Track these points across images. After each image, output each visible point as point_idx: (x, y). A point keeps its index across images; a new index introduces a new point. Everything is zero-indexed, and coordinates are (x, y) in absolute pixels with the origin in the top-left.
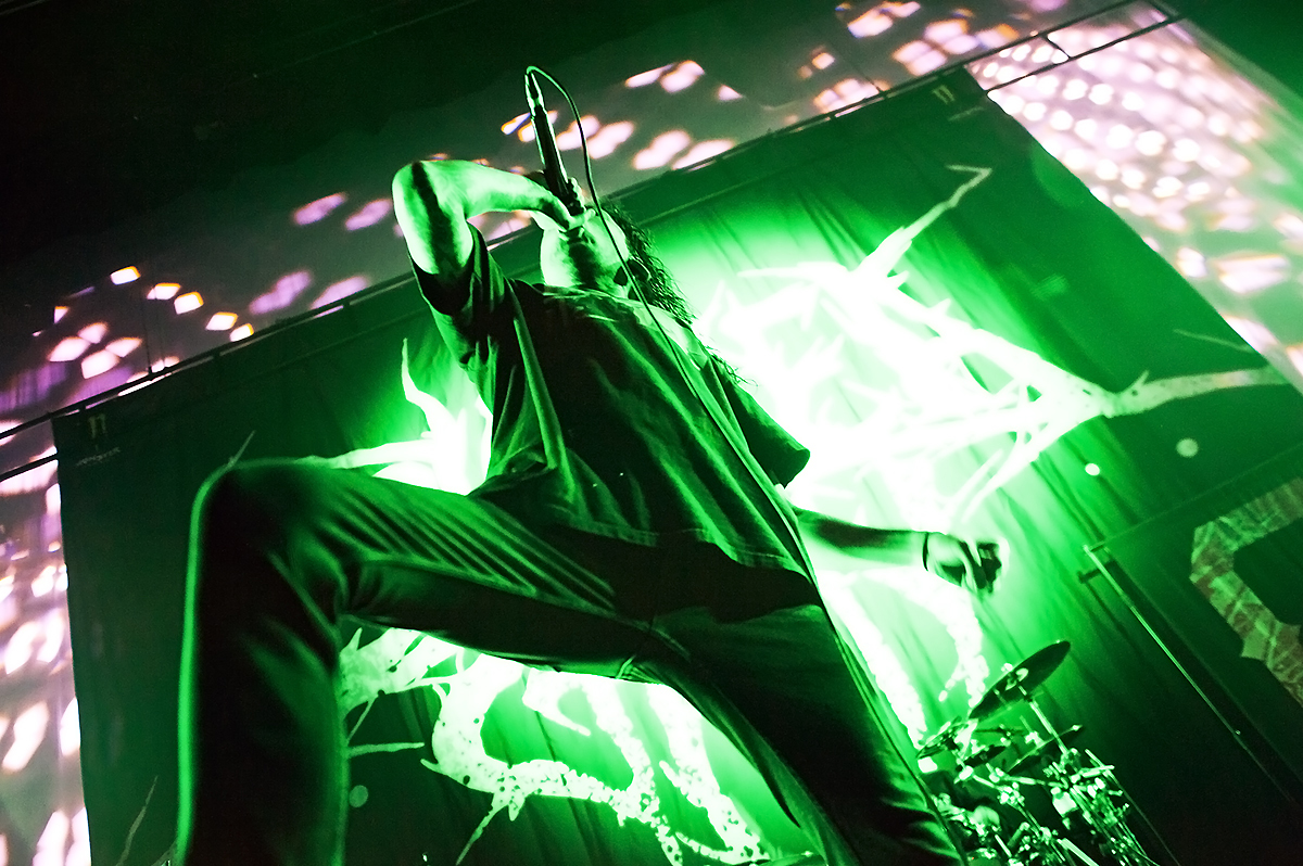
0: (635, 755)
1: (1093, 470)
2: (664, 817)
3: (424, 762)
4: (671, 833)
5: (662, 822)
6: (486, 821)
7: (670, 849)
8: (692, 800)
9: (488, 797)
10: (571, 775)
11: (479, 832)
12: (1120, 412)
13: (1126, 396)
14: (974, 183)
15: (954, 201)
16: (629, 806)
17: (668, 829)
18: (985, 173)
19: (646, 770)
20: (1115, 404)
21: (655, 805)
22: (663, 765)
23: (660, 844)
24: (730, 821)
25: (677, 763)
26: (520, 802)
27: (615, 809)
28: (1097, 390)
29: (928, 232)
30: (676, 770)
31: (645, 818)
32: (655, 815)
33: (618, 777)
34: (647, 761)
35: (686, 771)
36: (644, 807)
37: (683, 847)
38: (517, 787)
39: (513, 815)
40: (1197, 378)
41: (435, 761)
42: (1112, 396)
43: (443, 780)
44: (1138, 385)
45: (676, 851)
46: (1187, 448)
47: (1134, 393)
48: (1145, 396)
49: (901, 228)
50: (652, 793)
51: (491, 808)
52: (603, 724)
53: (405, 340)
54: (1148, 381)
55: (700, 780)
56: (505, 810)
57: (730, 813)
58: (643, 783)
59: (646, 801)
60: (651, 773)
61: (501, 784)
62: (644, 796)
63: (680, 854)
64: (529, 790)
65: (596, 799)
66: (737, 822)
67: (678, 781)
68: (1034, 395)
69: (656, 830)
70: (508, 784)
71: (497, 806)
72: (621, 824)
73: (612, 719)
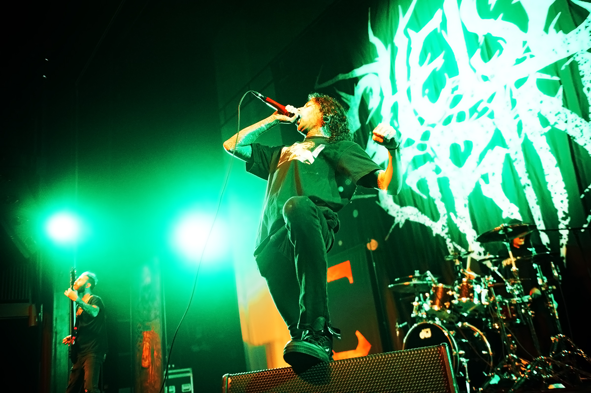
0: (441, 208)
2: (449, 235)
3: (377, 202)
4: (451, 242)
5: (449, 237)
6: (393, 227)
7: (450, 248)
8: (461, 230)
9: (394, 218)
10: (419, 214)
11: (391, 230)
16: (438, 228)
17: (450, 240)
19: (444, 216)
21: (447, 230)
22: (452, 214)
23: (446, 245)
24: (474, 240)
25: (457, 214)
26: (403, 221)
27: (433, 229)
30: (456, 216)
31: (443, 234)
32: (447, 234)
33: (435, 217)
34: (445, 212)
35: (460, 218)
36: (443, 230)
37: (455, 248)
38: (402, 216)
39: (401, 226)
41: (379, 202)
43: (381, 210)
45: (452, 249)
50: (446, 225)
51: (394, 222)
52: (431, 194)
53: (370, 8)
55: (465, 221)
56: (398, 224)
57: (475, 237)
58: (443, 221)
59: (443, 228)
60: (446, 217)
61: (398, 214)
62: (443, 226)
63: (453, 250)
64: (406, 217)
65: (427, 225)
67: (456, 221)
69: (446, 240)
70: (400, 214)
71: (396, 222)
72: (434, 235)
73: (435, 193)
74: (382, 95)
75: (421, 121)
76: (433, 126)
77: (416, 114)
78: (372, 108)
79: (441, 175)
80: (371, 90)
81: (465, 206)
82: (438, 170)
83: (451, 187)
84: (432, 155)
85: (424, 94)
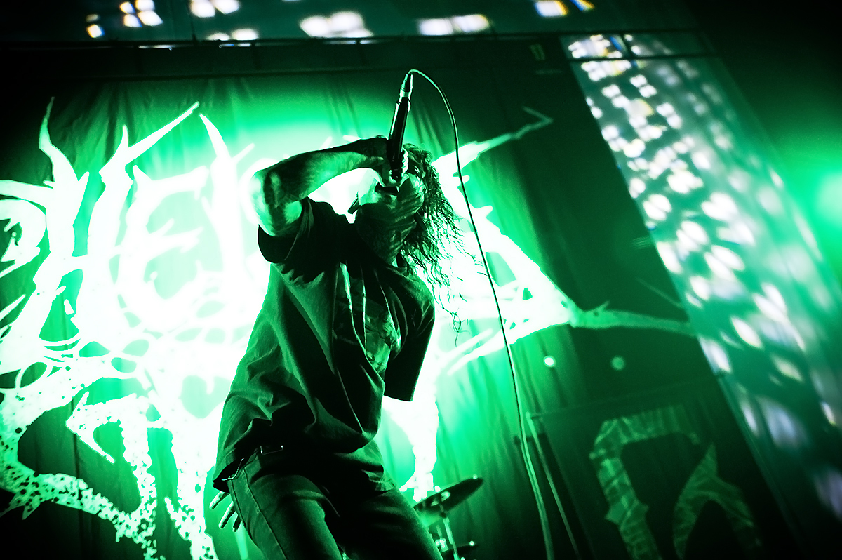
0: (146, 486)
1: (550, 362)
2: (155, 542)
4: (156, 556)
5: (152, 545)
8: (182, 533)
9: (9, 496)
10: (88, 493)
12: (582, 325)
13: (590, 314)
14: (538, 125)
15: (518, 135)
16: (128, 526)
17: (155, 551)
18: (547, 121)
19: (151, 501)
20: (581, 318)
21: (150, 531)
22: (167, 500)
24: (206, 555)
25: (180, 501)
26: (36, 503)
27: (116, 526)
28: (572, 304)
29: (492, 152)
30: (176, 506)
31: (139, 539)
32: (148, 539)
33: (126, 502)
34: (154, 495)
35: (184, 509)
36: (140, 530)
38: (37, 493)
39: (26, 515)
40: (639, 317)
42: (581, 312)
44: (600, 309)
46: (618, 363)
47: (596, 314)
48: (601, 319)
49: (475, 142)
50: (151, 521)
51: (8, 506)
52: (128, 456)
53: (53, 98)
54: (609, 308)
55: (193, 518)
56: (19, 510)
57: (208, 549)
58: (145, 511)
59: (144, 526)
60: (155, 504)
61: (24, 488)
62: (143, 521)
64: (47, 496)
65: (102, 516)
66: (212, 558)
67: (175, 516)
68: (527, 295)
69: (145, 551)
70: (30, 489)
71: (13, 504)
72: (117, 540)
73: (137, 454)
74: (44, 245)
75: (133, 320)
76: (158, 335)
77: (122, 303)
78: (10, 263)
79: (157, 425)
80: (17, 229)
81: (198, 488)
82: (154, 414)
83: (174, 450)
84: (145, 385)
85: (147, 278)
